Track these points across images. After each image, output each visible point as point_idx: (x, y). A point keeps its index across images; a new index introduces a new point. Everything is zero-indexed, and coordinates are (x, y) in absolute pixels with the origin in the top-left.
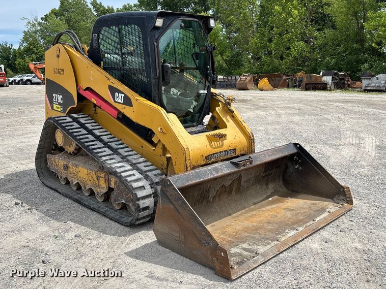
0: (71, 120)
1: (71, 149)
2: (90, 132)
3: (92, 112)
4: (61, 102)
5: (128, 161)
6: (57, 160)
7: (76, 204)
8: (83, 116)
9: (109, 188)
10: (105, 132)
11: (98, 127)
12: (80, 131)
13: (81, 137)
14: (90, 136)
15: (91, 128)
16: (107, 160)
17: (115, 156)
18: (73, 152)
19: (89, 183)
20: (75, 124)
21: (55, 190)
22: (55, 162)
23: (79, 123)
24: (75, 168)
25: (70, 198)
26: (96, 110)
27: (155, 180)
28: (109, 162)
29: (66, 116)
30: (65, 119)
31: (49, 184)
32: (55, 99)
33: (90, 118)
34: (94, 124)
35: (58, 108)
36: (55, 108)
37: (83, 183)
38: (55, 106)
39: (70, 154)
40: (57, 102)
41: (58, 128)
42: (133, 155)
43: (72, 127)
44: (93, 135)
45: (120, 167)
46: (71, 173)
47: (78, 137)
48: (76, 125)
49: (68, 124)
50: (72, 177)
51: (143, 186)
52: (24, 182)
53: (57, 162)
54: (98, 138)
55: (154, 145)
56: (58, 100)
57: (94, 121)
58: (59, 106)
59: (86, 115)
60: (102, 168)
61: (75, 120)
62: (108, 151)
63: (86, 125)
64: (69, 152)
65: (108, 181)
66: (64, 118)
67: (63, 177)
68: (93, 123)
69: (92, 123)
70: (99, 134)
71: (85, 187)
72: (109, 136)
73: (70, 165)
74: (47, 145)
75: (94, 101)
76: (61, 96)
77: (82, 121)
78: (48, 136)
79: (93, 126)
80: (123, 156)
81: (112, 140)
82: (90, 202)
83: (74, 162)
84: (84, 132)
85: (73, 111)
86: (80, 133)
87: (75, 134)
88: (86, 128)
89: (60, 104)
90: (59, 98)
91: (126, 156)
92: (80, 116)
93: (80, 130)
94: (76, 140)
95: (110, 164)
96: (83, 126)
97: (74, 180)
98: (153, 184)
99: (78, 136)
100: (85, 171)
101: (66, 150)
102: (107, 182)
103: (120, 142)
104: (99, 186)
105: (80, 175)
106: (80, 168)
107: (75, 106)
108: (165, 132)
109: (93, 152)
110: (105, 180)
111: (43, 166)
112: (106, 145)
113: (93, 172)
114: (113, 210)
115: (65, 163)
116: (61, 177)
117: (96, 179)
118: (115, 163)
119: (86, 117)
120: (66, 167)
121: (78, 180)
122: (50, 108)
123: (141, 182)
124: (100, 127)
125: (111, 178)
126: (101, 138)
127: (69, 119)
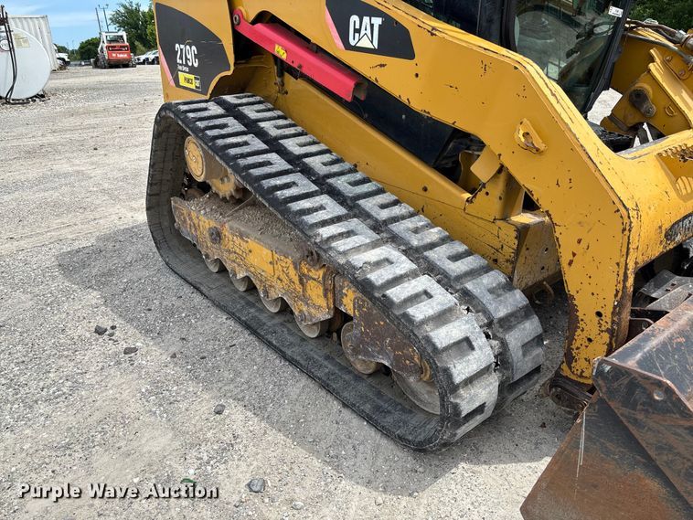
0: (220, 111)
1: (226, 187)
2: (274, 145)
3: (273, 90)
4: (196, 65)
5: (394, 239)
6: (194, 215)
7: (246, 333)
8: (251, 100)
9: (337, 310)
10: (314, 143)
11: (292, 131)
12: (246, 143)
13: (251, 160)
14: (273, 157)
15: (274, 132)
16: (333, 238)
17: (354, 223)
18: (232, 197)
19: (278, 285)
20: (230, 121)
21: (195, 287)
22: (191, 219)
23: (241, 118)
24: (238, 240)
25: (232, 315)
26: (283, 85)
27: (497, 309)
28: (341, 245)
29: (206, 101)
30: (206, 109)
31: (181, 270)
32: (181, 58)
33: (270, 106)
34: (281, 122)
35: (188, 81)
36: (182, 83)
37: (261, 281)
38: (181, 76)
39: (224, 199)
40: (186, 65)
41: (189, 135)
42: (403, 218)
43: (223, 132)
44: (283, 153)
45: (378, 264)
46: (229, 251)
47: (242, 162)
48: (234, 125)
49: (212, 123)
50: (234, 261)
51: (467, 340)
52: (129, 259)
53: (196, 217)
54: (297, 163)
55: (472, 186)
56: (186, 59)
57: (280, 113)
58: (192, 77)
59: (258, 98)
60: (315, 255)
61: (231, 111)
62: (333, 208)
63: (262, 124)
64: (221, 195)
65: (333, 293)
66: (203, 105)
67: (211, 256)
68: (279, 117)
69: (274, 118)
70: (297, 151)
71: (266, 293)
72: (327, 158)
73: (226, 232)
74: (169, 177)
75: (280, 52)
76: (194, 48)
77: (251, 113)
78: (170, 153)
79: (279, 127)
80: (376, 220)
81: (336, 168)
82: (283, 336)
83: (236, 225)
84: (258, 144)
85: (225, 86)
86: (245, 149)
87: (233, 151)
88: (261, 134)
89: (192, 70)
90: (188, 52)
91: (386, 222)
92: (244, 101)
93: (245, 138)
94: (237, 169)
95: (345, 253)
96: (252, 127)
97: (237, 269)
98: (489, 325)
99: (244, 156)
100: (266, 253)
101: (214, 189)
102: (330, 295)
103: (358, 176)
104: (305, 299)
105: (252, 259)
106: (252, 244)
107: (229, 73)
108: (542, 147)
109: (288, 210)
110: (326, 291)
111: (166, 224)
112: (323, 185)
113: (289, 261)
114: (350, 372)
115: (213, 224)
116: (207, 256)
117: (296, 279)
118: (357, 249)
119: (259, 102)
120: (217, 236)
121: (247, 271)
122: (172, 83)
123: (456, 323)
124: (299, 129)
125: (342, 288)
126: (305, 164)
127: (215, 109)
